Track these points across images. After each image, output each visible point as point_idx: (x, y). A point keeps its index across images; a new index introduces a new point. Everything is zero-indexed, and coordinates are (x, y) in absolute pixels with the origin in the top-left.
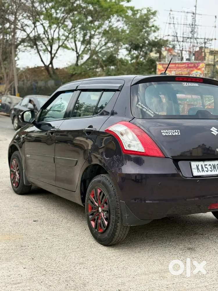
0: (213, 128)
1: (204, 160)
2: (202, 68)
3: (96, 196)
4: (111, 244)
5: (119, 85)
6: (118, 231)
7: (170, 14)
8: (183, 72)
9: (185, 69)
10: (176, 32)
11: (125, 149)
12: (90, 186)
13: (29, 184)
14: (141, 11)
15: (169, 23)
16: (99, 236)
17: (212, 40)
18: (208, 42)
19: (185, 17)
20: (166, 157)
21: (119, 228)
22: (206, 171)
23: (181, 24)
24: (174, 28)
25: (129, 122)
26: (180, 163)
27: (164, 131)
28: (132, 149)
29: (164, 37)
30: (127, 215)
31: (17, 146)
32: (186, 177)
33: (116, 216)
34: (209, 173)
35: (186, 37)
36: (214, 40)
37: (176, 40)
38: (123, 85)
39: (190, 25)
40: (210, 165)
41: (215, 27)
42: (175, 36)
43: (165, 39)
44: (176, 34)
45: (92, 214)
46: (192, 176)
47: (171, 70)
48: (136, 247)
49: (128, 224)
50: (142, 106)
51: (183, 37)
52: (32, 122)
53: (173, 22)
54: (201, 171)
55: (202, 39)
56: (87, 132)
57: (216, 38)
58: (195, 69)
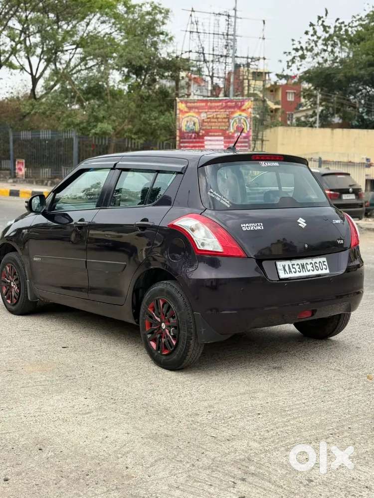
0: (300, 219)
1: (290, 259)
2: (248, 108)
3: (158, 308)
4: (180, 367)
5: (182, 166)
6: (190, 350)
7: (191, 15)
8: (219, 114)
9: (222, 110)
10: (203, 46)
11: (199, 248)
12: (147, 296)
13: (37, 298)
14: (141, 7)
15: (190, 32)
16: (164, 360)
17: (258, 60)
18: (253, 63)
19: (216, 22)
20: (248, 257)
21: (192, 346)
22: (294, 272)
23: (209, 33)
24: (199, 40)
25: (200, 214)
26: (264, 264)
27: (244, 225)
28: (207, 248)
29: (182, 54)
30: (203, 330)
31: (15, 247)
32: (272, 281)
33: (189, 332)
34: (298, 275)
35: (219, 55)
36: (261, 61)
37: (202, 59)
38: (187, 166)
39: (223, 35)
40: (298, 264)
41: (264, 39)
42: (200, 53)
43: (185, 56)
44: (201, 49)
45: (152, 333)
46: (278, 279)
47: (200, 111)
48: (210, 370)
49: (204, 340)
50: (214, 194)
51: (213, 55)
52: (42, 211)
53: (197, 29)
54: (288, 272)
55: (243, 57)
56: (139, 227)
57: (265, 57)
58: (238, 111)
